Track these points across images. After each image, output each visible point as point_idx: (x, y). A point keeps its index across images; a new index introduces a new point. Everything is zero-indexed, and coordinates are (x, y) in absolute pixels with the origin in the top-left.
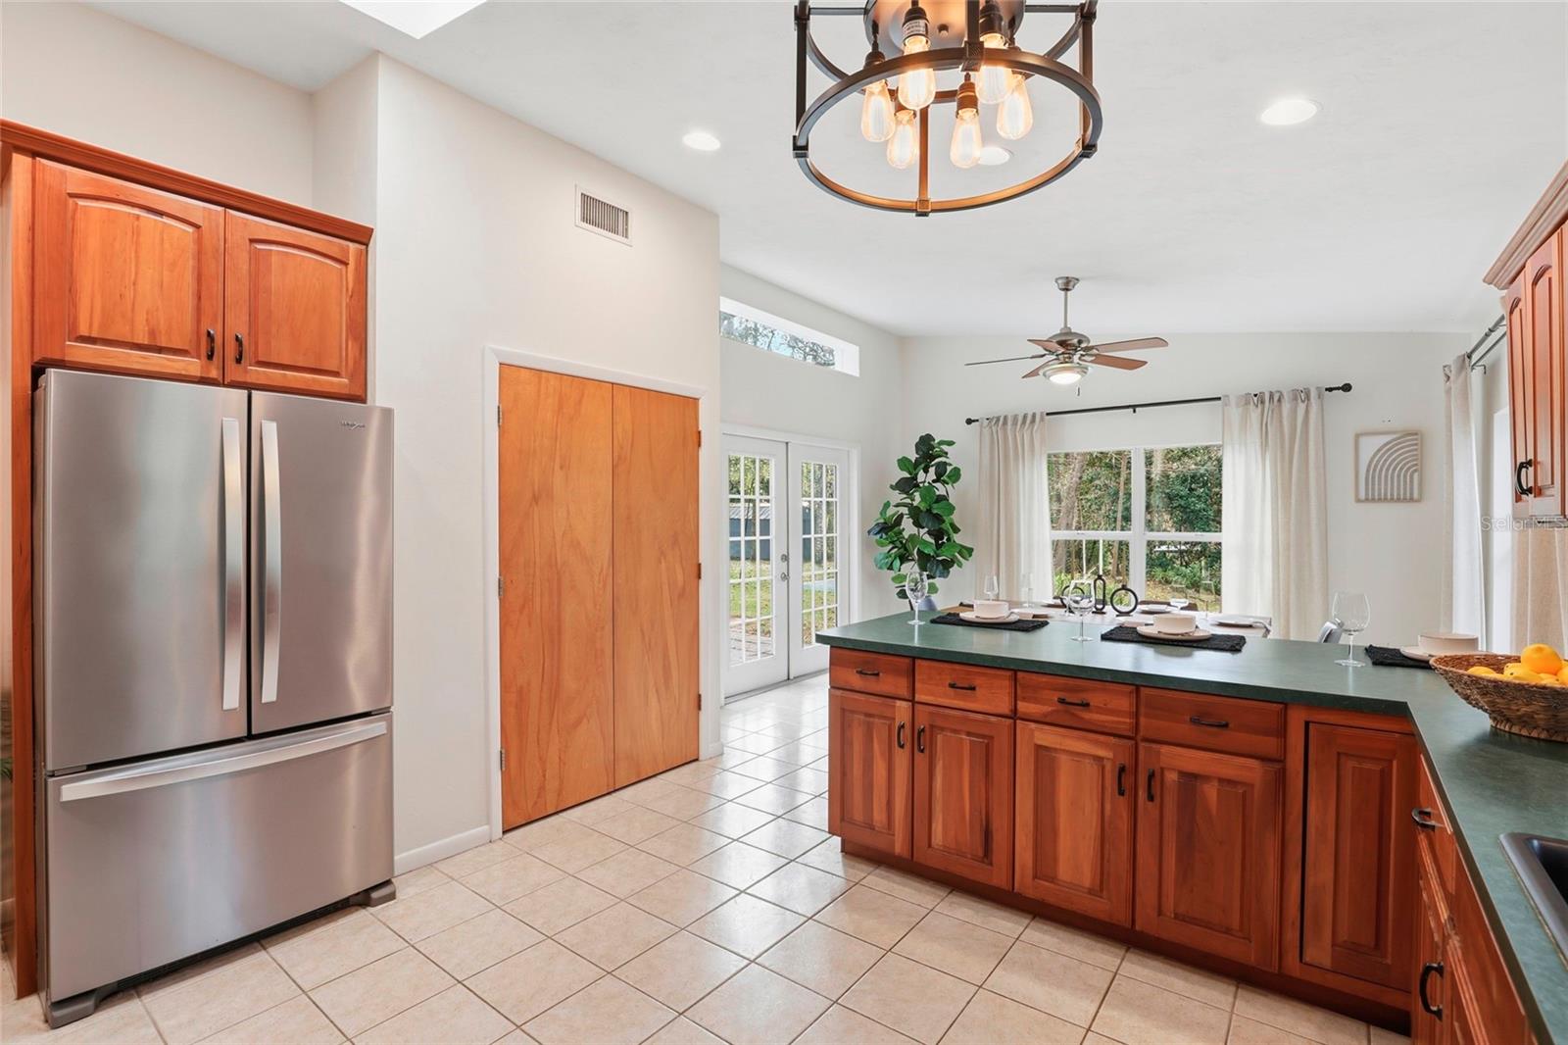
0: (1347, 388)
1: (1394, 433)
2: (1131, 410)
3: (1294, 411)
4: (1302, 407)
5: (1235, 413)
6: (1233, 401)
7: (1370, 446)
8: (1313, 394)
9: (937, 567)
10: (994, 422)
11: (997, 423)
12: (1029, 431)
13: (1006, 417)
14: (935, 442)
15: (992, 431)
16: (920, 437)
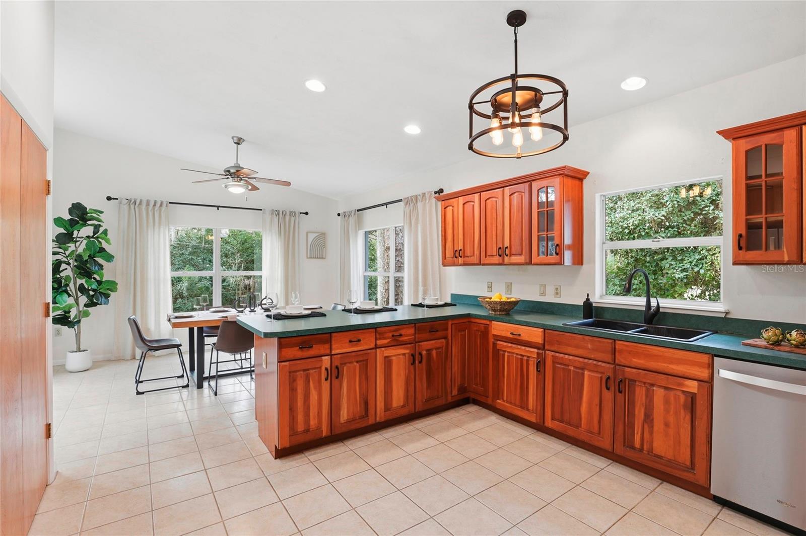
0: (307, 213)
1: (319, 233)
2: (217, 208)
3: (290, 220)
4: (293, 219)
5: (268, 217)
6: (268, 212)
7: (312, 237)
8: (297, 214)
9: (101, 297)
10: (131, 203)
11: (134, 204)
12: (158, 211)
13: (141, 201)
14: (87, 210)
15: (130, 207)
16: (73, 204)
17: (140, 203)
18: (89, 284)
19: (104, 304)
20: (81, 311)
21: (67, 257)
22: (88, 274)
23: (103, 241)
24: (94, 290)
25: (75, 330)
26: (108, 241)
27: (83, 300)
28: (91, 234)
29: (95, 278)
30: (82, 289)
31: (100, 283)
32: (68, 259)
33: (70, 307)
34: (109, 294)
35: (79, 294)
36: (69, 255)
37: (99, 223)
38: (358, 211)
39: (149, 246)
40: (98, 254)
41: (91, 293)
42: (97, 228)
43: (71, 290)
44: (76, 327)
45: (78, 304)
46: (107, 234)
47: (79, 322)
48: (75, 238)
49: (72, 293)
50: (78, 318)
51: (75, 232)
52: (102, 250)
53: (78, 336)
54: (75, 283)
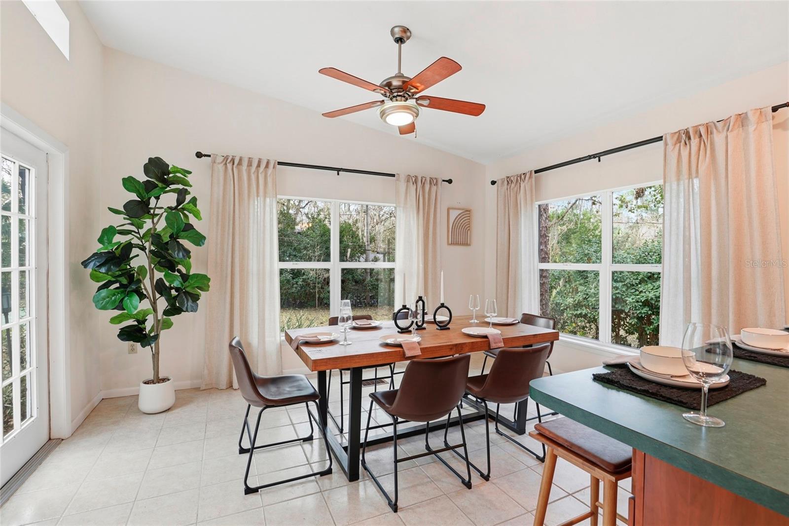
0: (450, 181)
1: (463, 209)
2: (337, 172)
3: (430, 190)
4: (434, 187)
5: (402, 186)
6: (403, 178)
7: (454, 214)
8: (440, 181)
9: (188, 300)
10: (228, 162)
11: (232, 163)
12: (263, 174)
13: (241, 160)
14: (170, 169)
15: (226, 168)
16: (150, 159)
17: (240, 163)
18: (170, 279)
19: (192, 311)
20: (159, 321)
21: (140, 239)
22: (170, 265)
23: (190, 216)
24: (177, 289)
25: (152, 348)
26: (197, 215)
27: (162, 304)
28: (174, 204)
29: (179, 271)
30: (160, 288)
31: (185, 277)
32: (142, 242)
33: (145, 313)
34: (198, 295)
35: (158, 295)
36: (144, 235)
37: (185, 187)
38: (536, 172)
39: (251, 225)
40: (182, 234)
41: (174, 292)
42: (182, 194)
43: (146, 289)
44: (153, 345)
45: (155, 310)
46: (196, 205)
47: (156, 337)
48: (151, 208)
49: (147, 292)
50: (155, 330)
51: (153, 201)
52: (189, 227)
53: (156, 357)
54: (152, 278)
